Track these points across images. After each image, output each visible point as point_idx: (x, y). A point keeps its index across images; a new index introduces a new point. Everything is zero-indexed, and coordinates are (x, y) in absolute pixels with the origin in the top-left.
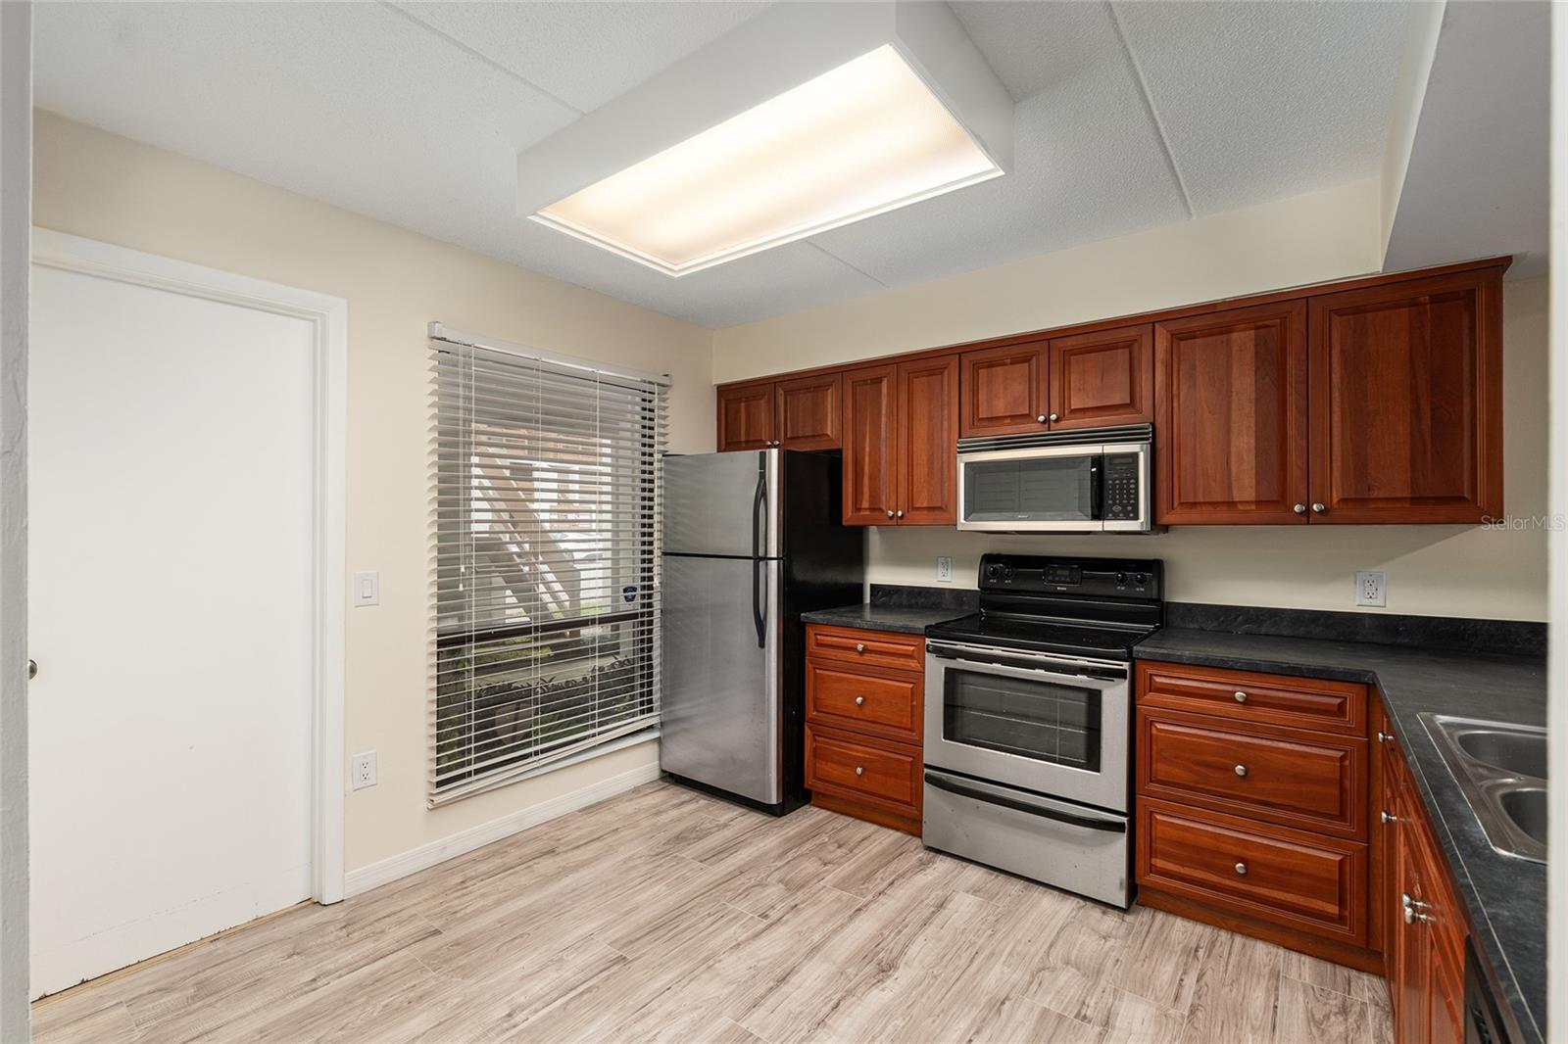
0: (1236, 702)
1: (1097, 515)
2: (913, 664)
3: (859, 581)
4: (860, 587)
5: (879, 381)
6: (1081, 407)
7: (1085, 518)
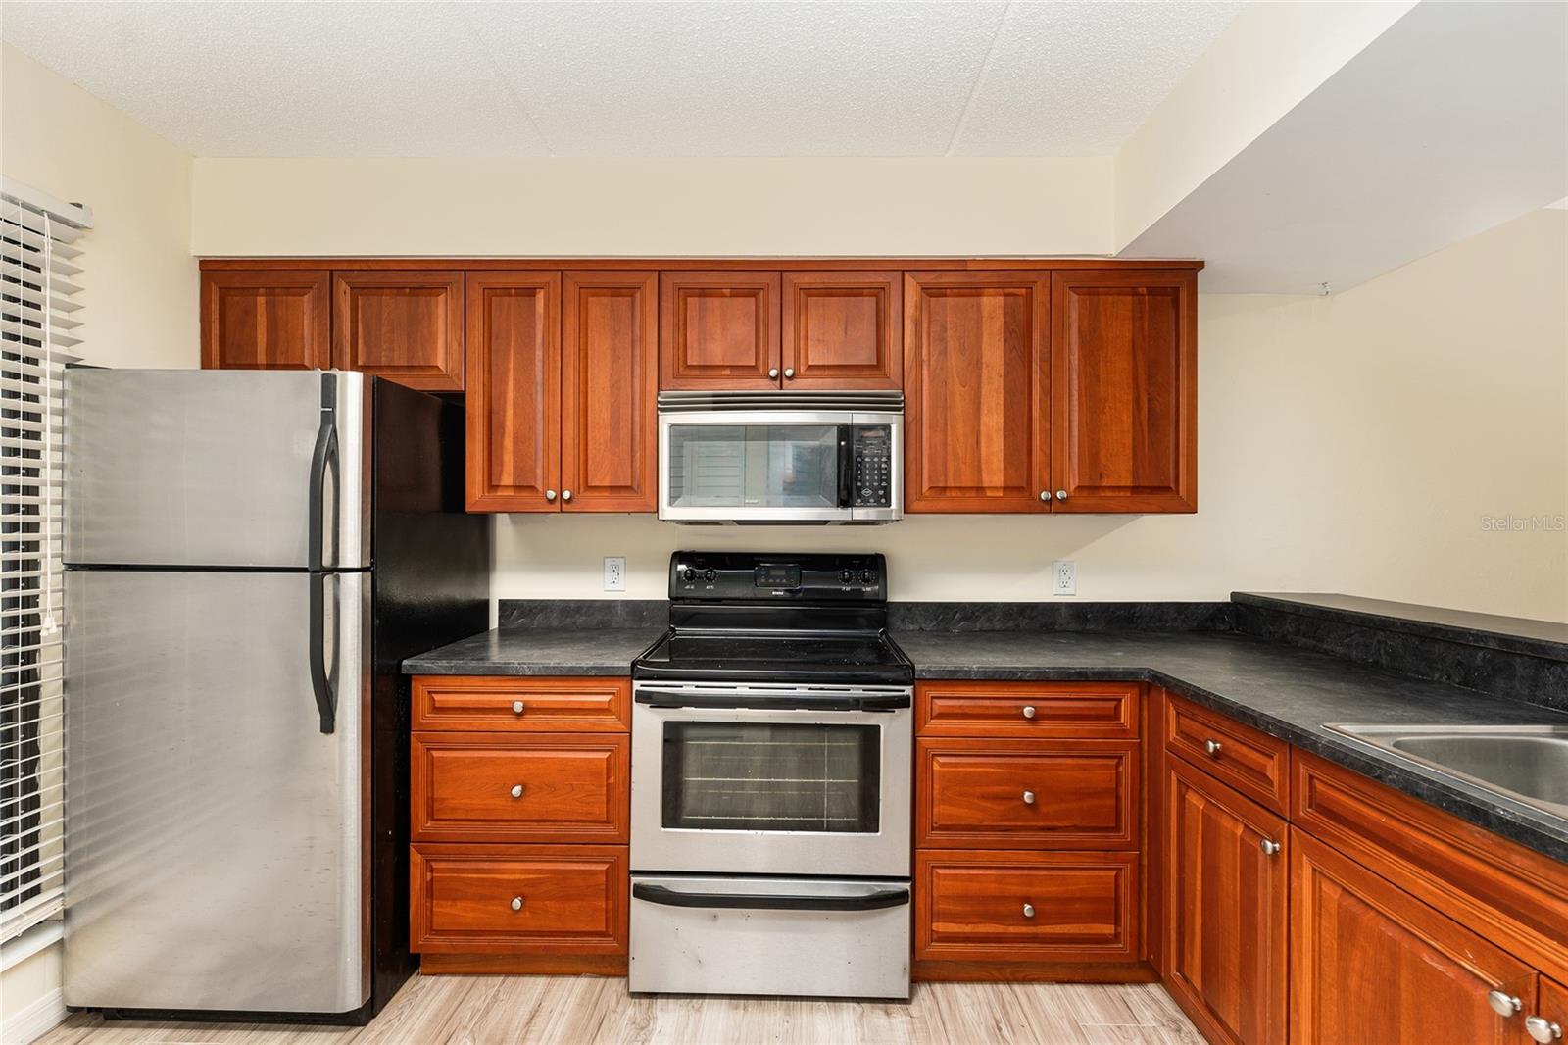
0: (1025, 718)
1: (845, 502)
2: (610, 721)
3: (484, 597)
4: (485, 605)
5: (530, 292)
6: (821, 363)
7: (829, 503)
